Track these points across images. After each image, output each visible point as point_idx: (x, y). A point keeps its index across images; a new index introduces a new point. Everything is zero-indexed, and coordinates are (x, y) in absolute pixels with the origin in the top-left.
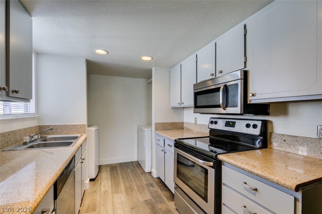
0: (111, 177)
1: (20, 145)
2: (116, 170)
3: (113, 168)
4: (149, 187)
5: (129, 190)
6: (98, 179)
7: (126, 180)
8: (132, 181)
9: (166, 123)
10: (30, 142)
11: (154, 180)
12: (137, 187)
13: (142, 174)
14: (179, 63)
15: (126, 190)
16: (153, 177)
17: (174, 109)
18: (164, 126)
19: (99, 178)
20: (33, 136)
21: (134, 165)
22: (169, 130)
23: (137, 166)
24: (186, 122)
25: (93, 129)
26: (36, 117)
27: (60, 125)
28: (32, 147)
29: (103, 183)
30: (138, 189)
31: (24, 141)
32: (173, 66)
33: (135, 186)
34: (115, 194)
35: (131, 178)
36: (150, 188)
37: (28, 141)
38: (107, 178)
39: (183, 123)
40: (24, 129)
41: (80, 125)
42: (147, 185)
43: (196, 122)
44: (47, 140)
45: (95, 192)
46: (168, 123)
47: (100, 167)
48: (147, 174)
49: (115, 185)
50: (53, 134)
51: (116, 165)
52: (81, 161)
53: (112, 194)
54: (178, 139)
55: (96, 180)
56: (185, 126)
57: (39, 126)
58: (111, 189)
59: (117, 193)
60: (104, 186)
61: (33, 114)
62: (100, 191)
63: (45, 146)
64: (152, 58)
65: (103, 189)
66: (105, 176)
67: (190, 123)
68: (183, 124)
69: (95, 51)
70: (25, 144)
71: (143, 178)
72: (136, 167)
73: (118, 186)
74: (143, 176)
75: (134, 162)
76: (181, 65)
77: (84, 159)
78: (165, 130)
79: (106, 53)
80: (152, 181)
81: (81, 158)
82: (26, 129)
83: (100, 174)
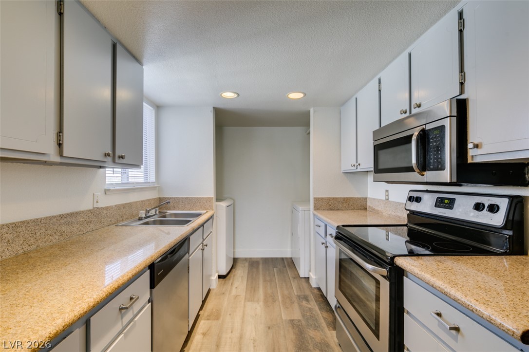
0: (248, 276)
1: (136, 221)
2: (258, 268)
3: (253, 264)
4: (301, 300)
5: (270, 300)
6: (230, 277)
7: (269, 284)
8: (277, 287)
9: (333, 198)
10: (146, 218)
11: (311, 291)
12: (283, 297)
13: (294, 278)
14: (353, 96)
15: (265, 299)
16: (311, 285)
17: (349, 174)
18: (330, 203)
19: (232, 275)
20: (150, 210)
21: (284, 263)
22: (338, 209)
23: (289, 266)
24: (371, 198)
25: (223, 204)
26: (156, 187)
27: (182, 198)
28: (147, 223)
29: (236, 284)
30: (283, 301)
31: (140, 216)
32: (344, 103)
33: (279, 294)
34: (249, 301)
35: (276, 282)
36: (302, 302)
37: (144, 216)
38: (242, 277)
39: (365, 199)
40: (142, 201)
41: (206, 198)
42: (299, 297)
43: (387, 198)
44: (167, 216)
45: (223, 293)
46: (337, 198)
47: (235, 260)
48: (303, 280)
49: (252, 288)
50: (174, 208)
51: (259, 260)
52: (202, 248)
53: (245, 301)
54: (343, 226)
55: (227, 278)
56: (369, 204)
57: (160, 198)
58: (245, 294)
59: (251, 301)
60: (236, 288)
61: (152, 182)
62: (229, 294)
63: (162, 223)
64: (305, 95)
65: (234, 292)
66: (241, 274)
67: (377, 199)
68: (367, 202)
69: (221, 95)
70: (140, 219)
71: (294, 284)
72: (287, 267)
73: (254, 291)
74: (296, 281)
75: (286, 258)
76: (356, 99)
77: (206, 246)
78: (331, 209)
79: (236, 96)
80: (308, 292)
81: (203, 243)
82: (144, 201)
83: (233, 270)
